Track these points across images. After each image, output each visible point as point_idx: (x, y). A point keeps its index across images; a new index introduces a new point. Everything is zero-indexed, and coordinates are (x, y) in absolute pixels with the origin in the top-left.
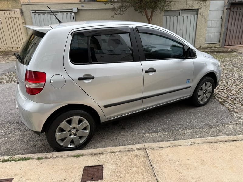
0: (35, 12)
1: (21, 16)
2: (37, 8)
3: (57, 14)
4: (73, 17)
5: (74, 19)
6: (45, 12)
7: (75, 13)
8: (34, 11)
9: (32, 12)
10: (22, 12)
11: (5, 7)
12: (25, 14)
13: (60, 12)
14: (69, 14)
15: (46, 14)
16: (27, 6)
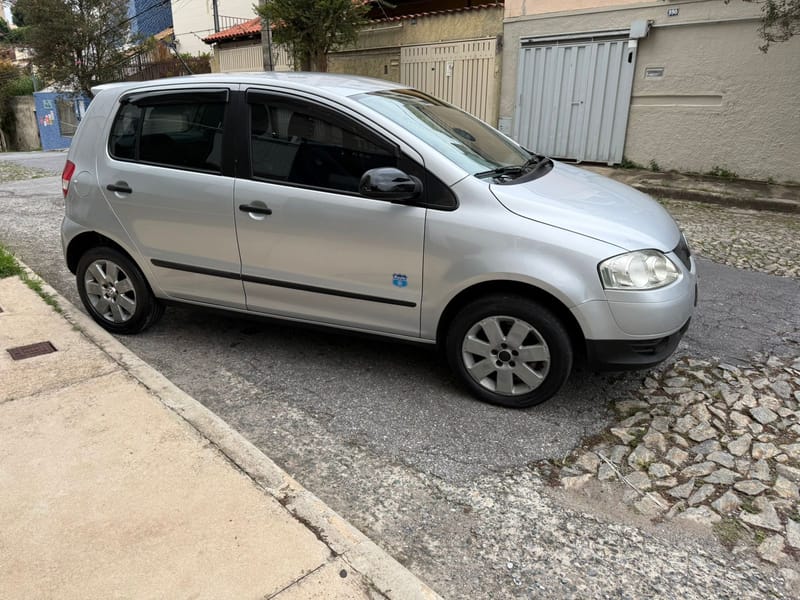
0: (529, 44)
1: (496, 54)
2: (536, 32)
3: (584, 47)
4: (631, 54)
5: (630, 61)
6: (554, 42)
7: (640, 41)
8: (527, 41)
9: (523, 44)
10: (500, 45)
11: (470, 33)
12: (506, 48)
13: (595, 38)
14: (620, 43)
15: (555, 48)
16: (517, 25)
